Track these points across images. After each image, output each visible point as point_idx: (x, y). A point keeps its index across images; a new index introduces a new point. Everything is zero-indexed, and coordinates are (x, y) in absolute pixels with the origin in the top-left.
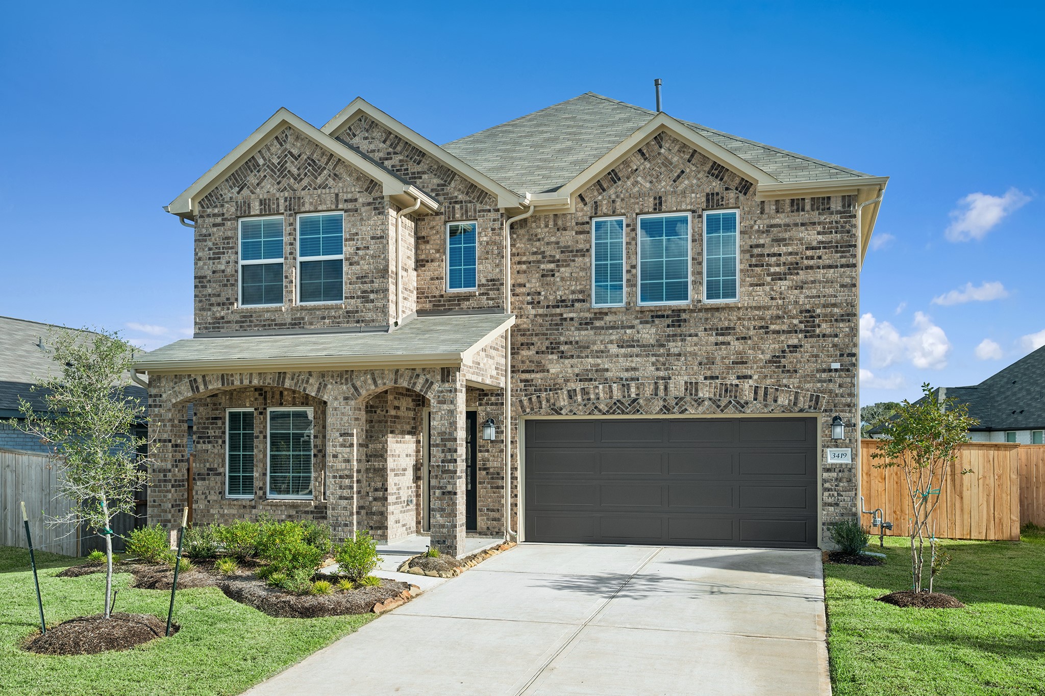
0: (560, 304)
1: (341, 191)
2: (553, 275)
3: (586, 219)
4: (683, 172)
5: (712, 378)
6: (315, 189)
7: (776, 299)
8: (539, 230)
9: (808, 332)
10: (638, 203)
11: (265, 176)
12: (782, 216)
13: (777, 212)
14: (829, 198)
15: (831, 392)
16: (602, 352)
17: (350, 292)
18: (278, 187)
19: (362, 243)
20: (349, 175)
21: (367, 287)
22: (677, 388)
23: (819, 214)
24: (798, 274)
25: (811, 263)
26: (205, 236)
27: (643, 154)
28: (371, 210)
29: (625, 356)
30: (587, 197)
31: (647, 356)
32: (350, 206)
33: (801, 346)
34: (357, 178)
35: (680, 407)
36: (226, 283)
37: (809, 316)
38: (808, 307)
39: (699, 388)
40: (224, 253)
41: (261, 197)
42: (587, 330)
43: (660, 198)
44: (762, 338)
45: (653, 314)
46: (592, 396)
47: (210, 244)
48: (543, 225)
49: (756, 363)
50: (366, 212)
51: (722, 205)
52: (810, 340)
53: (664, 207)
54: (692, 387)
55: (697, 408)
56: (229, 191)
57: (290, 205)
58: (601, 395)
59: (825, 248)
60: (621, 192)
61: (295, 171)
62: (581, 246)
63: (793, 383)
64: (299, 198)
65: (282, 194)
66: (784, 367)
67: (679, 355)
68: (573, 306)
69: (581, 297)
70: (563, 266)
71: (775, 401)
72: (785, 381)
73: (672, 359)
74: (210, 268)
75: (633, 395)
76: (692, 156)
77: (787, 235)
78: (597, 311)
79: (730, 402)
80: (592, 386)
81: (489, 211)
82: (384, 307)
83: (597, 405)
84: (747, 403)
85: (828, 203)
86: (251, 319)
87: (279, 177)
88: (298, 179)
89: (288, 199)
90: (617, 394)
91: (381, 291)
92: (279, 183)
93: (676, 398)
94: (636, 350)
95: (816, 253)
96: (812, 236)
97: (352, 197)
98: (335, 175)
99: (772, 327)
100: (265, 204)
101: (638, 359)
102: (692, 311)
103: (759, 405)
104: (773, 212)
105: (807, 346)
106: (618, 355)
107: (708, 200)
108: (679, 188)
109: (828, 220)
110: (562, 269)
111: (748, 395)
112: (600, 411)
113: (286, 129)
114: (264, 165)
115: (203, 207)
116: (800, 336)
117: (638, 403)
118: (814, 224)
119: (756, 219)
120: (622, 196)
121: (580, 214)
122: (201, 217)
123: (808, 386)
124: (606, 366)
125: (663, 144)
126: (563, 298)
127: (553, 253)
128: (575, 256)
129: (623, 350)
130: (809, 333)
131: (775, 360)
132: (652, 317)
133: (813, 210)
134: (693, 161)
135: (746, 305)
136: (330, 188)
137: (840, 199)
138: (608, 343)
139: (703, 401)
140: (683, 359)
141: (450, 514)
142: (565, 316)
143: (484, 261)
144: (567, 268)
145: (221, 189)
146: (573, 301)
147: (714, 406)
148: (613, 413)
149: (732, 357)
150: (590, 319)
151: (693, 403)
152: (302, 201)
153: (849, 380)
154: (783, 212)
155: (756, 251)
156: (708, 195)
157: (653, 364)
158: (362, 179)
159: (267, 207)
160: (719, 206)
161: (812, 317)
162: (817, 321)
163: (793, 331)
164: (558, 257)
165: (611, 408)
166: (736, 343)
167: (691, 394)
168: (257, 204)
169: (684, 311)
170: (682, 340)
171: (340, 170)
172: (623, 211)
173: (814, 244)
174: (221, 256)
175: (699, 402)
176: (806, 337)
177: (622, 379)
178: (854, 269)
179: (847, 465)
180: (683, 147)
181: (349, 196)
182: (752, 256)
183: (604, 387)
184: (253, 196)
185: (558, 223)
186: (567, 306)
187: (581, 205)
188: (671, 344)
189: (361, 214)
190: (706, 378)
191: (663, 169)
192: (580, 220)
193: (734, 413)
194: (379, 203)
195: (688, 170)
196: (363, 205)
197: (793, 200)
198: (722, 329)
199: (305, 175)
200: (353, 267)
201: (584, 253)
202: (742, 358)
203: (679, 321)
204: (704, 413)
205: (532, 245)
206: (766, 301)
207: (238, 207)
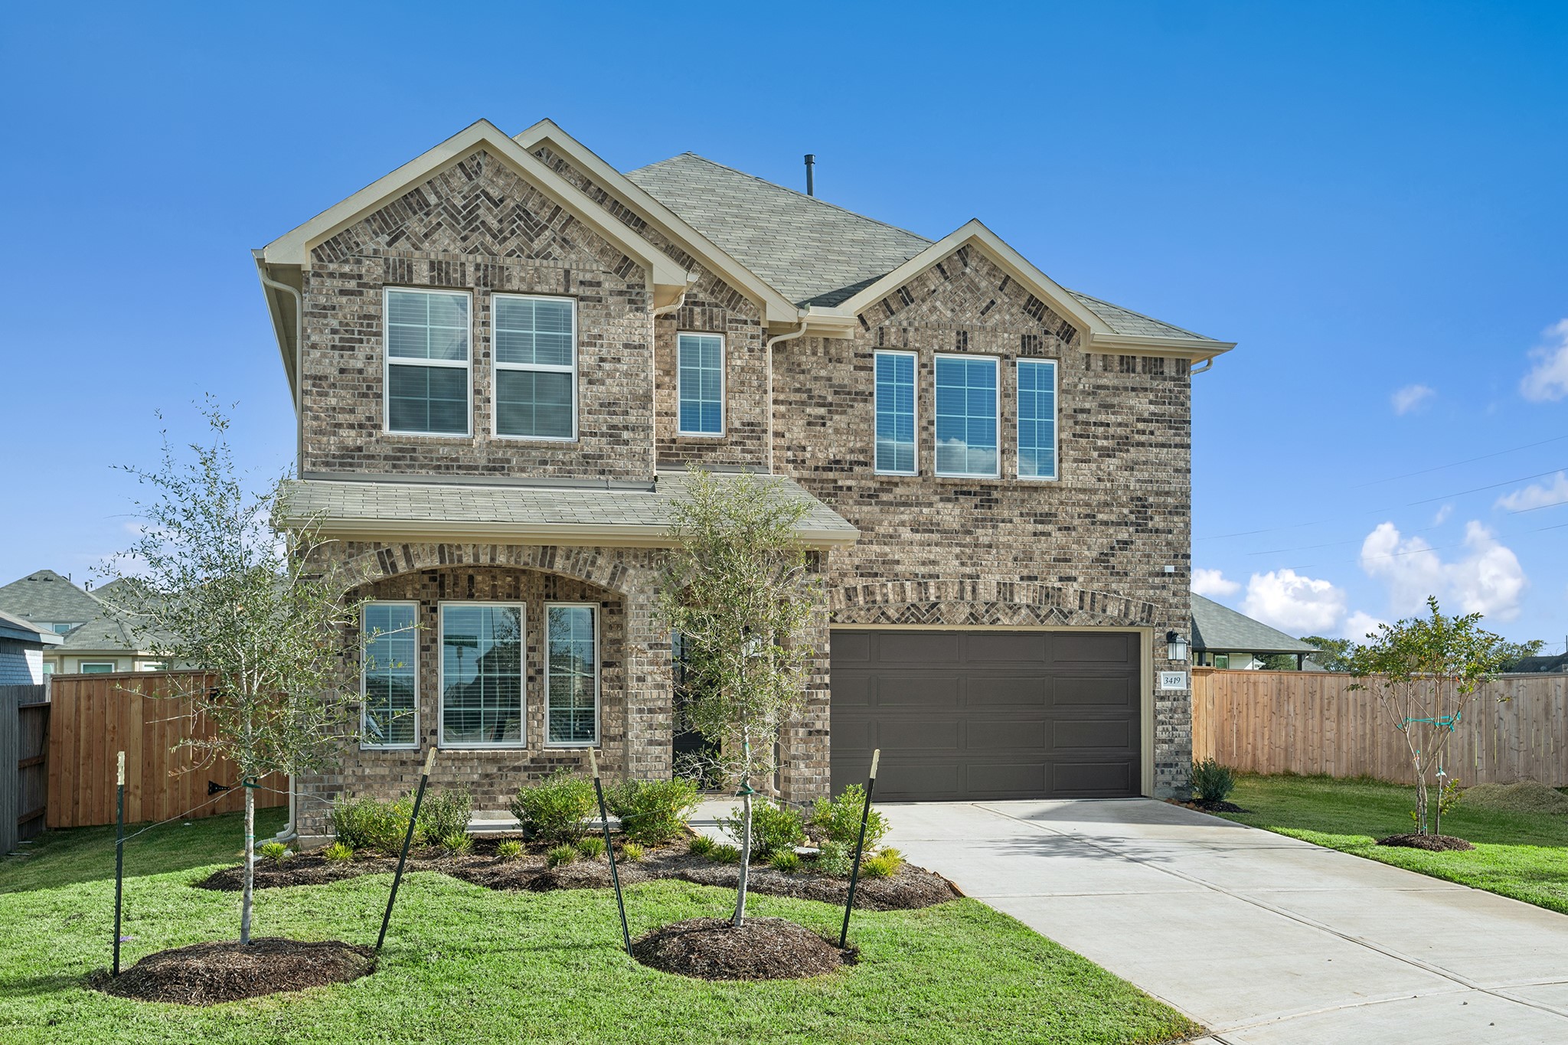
0: (834, 466)
1: (574, 267)
2: (824, 425)
3: (868, 350)
4: (993, 303)
5: (1030, 578)
6: (529, 257)
7: (1103, 481)
8: (804, 358)
9: (1139, 525)
10: (936, 337)
11: (439, 224)
12: (1110, 375)
13: (1105, 370)
14: (1162, 360)
15: (1164, 601)
16: (891, 537)
17: (590, 426)
18: (464, 245)
19: (609, 352)
20: (588, 243)
21: (618, 420)
22: (988, 589)
23: (1152, 378)
24: (1128, 451)
25: (1143, 438)
26: (324, 308)
27: (943, 272)
28: (624, 302)
29: (922, 544)
30: (869, 319)
31: (950, 545)
32: (589, 292)
33: (1132, 542)
34: (602, 251)
35: (991, 616)
36: (365, 391)
37: (1141, 505)
38: (1139, 494)
39: (1015, 591)
40: (361, 341)
41: (433, 257)
42: (871, 505)
43: (965, 333)
44: (1088, 530)
45: (956, 489)
46: (879, 598)
47: (335, 324)
48: (809, 352)
49: (1080, 561)
50: (615, 304)
51: (1040, 352)
52: (1142, 535)
53: (969, 346)
54: (1006, 589)
55: (1011, 618)
56: (372, 239)
57: (485, 277)
58: (891, 596)
59: (1157, 421)
60: (914, 319)
61: (495, 225)
62: (861, 387)
63: (1123, 589)
64: (502, 268)
65: (471, 257)
66: (1113, 567)
67: (990, 546)
68: (851, 470)
69: (861, 458)
70: (837, 412)
71: (1104, 611)
72: (1114, 586)
73: (981, 551)
74: (335, 362)
75: (933, 599)
76: (1005, 283)
77: (1115, 401)
78: (886, 479)
79: (1052, 611)
80: (878, 584)
81: (745, 322)
82: (645, 452)
83: (885, 609)
84: (1071, 613)
85: (1161, 366)
86: (414, 455)
87: (464, 228)
88: (499, 237)
89: (482, 267)
90: (911, 596)
91: (641, 429)
92: (464, 239)
93: (986, 604)
94: (935, 537)
95: (1148, 426)
96: (1143, 405)
97: (593, 278)
98: (564, 240)
99: (1100, 516)
100: (440, 270)
101: (938, 549)
102: (1006, 489)
103: (1085, 616)
104: (1100, 369)
105: (1139, 542)
106: (912, 542)
107: (1023, 344)
108: (988, 324)
109: (1160, 387)
110: (836, 417)
111: (1073, 603)
112: (888, 618)
113: (478, 153)
114: (437, 205)
115: (321, 259)
116: (1131, 529)
117: (939, 609)
118: (1146, 390)
119: (1080, 376)
120: (916, 324)
121: (860, 342)
122: (317, 275)
123: (1139, 593)
124: (896, 557)
125: (969, 262)
126: (838, 458)
127: (823, 393)
128: (854, 400)
129: (918, 536)
130: (1141, 528)
131: (1103, 559)
132: (956, 493)
133: (1145, 373)
134: (1006, 290)
135: (1069, 486)
136: (554, 259)
137: (1174, 362)
138: (898, 526)
139: (1019, 608)
140: (995, 551)
141: (820, 762)
142: (840, 483)
143: (737, 395)
144: (843, 416)
145: (357, 235)
146: (851, 463)
147: (1032, 615)
148: (906, 622)
149: (1053, 552)
150: (875, 491)
151: (1007, 610)
152: (506, 273)
153: (1183, 587)
154: (1111, 371)
155: (1081, 417)
156: (1023, 337)
157: (957, 557)
158: (610, 253)
159: (443, 274)
160: (1037, 354)
161: (1144, 506)
162: (1149, 512)
163: (1123, 523)
164: (830, 399)
165: (903, 614)
166: (1058, 534)
167: (1005, 599)
168: (425, 267)
169: (996, 487)
170: (993, 527)
171: (572, 233)
172: (917, 345)
173: (1146, 415)
174: (357, 345)
175: (1015, 609)
176: (1137, 531)
177: (917, 575)
178: (1188, 451)
179: (1182, 691)
180: (993, 270)
181: (588, 277)
182: (1076, 423)
183: (894, 585)
184: (417, 254)
185: (831, 352)
186: (842, 470)
187: (861, 330)
188: (980, 531)
189: (607, 307)
190: (1022, 579)
191: (968, 295)
192: (860, 350)
193: (1056, 624)
194: (638, 293)
195: (999, 301)
196: (611, 293)
197: (1122, 357)
198: (1041, 515)
199: (513, 232)
200: (595, 388)
201: (866, 397)
202: (1065, 553)
203: (989, 501)
204: (1020, 624)
205: (794, 378)
206: (1091, 482)
207: (388, 268)
